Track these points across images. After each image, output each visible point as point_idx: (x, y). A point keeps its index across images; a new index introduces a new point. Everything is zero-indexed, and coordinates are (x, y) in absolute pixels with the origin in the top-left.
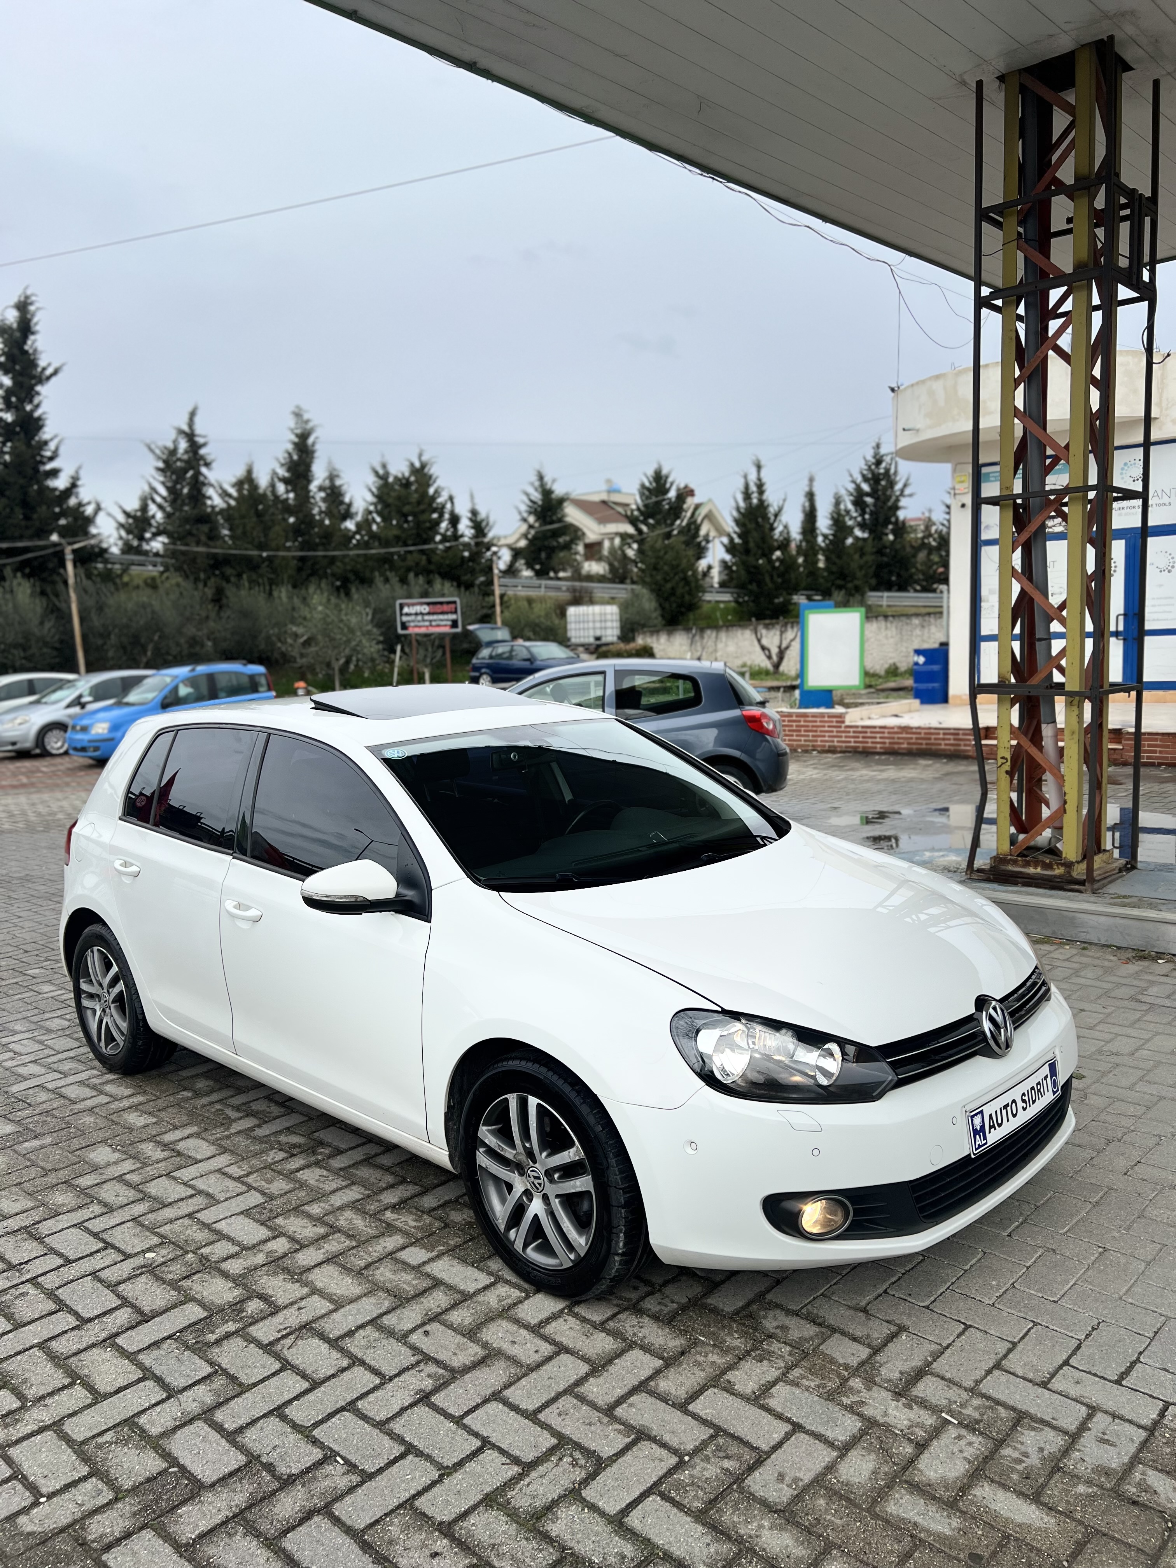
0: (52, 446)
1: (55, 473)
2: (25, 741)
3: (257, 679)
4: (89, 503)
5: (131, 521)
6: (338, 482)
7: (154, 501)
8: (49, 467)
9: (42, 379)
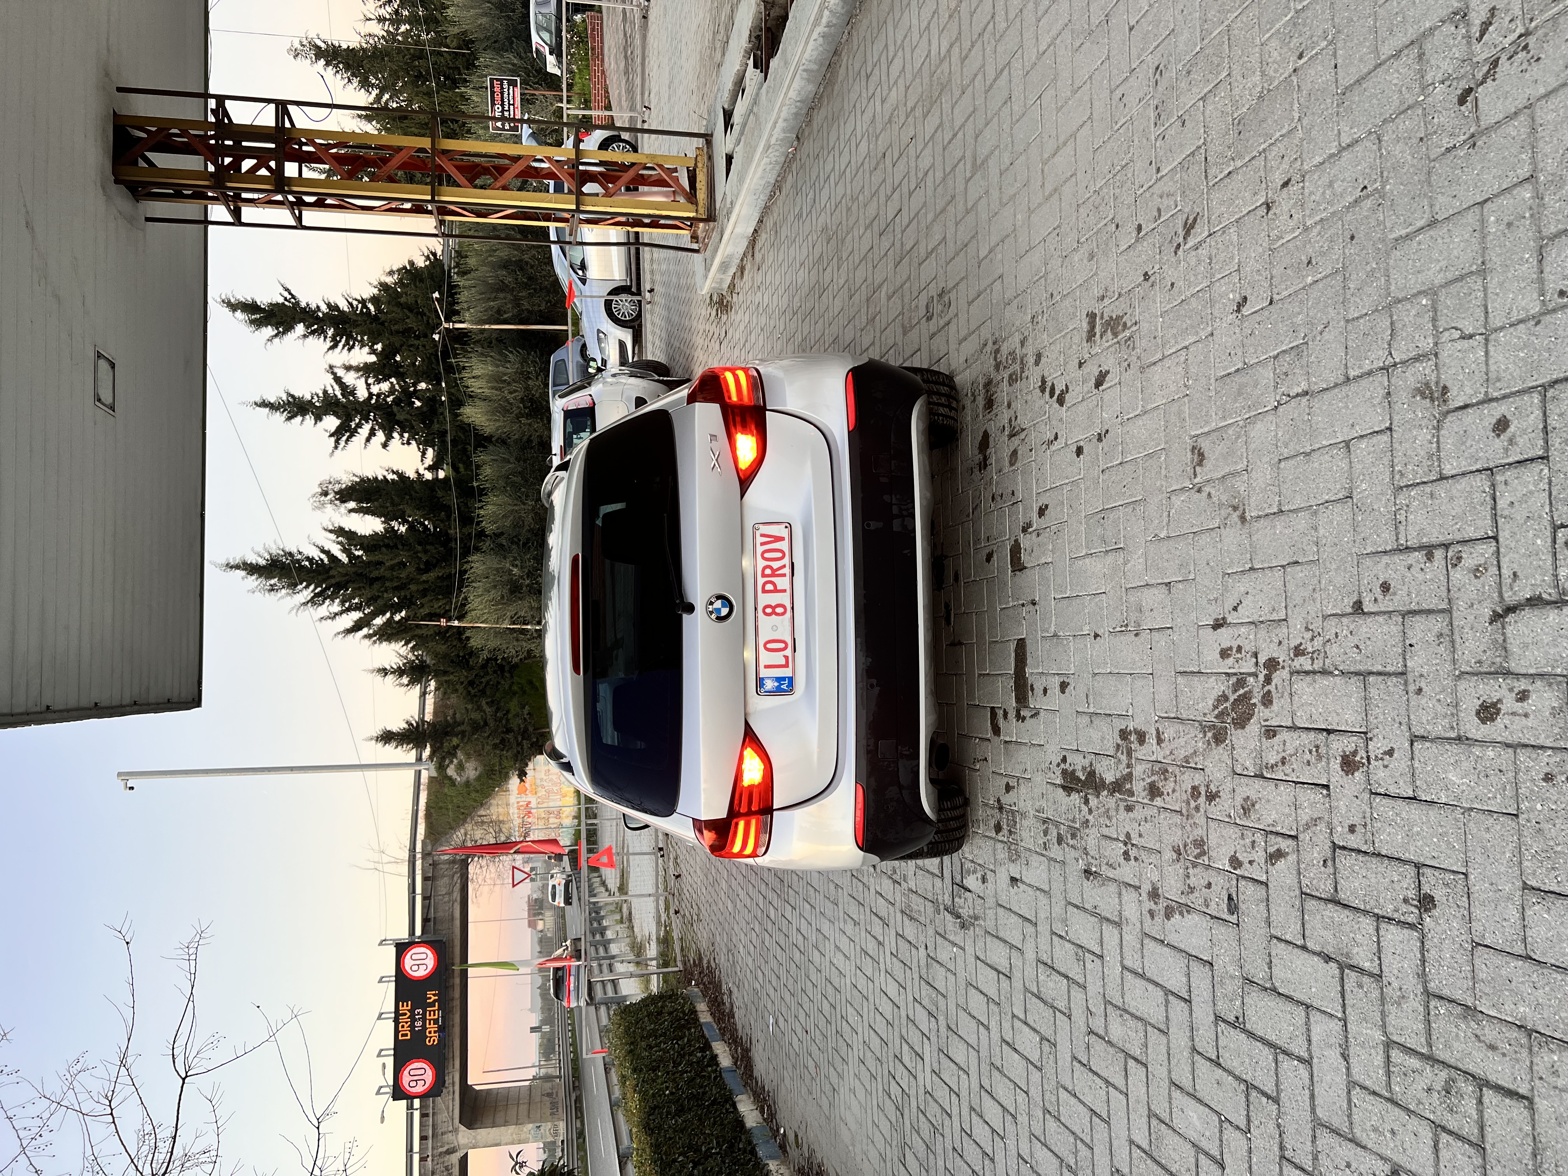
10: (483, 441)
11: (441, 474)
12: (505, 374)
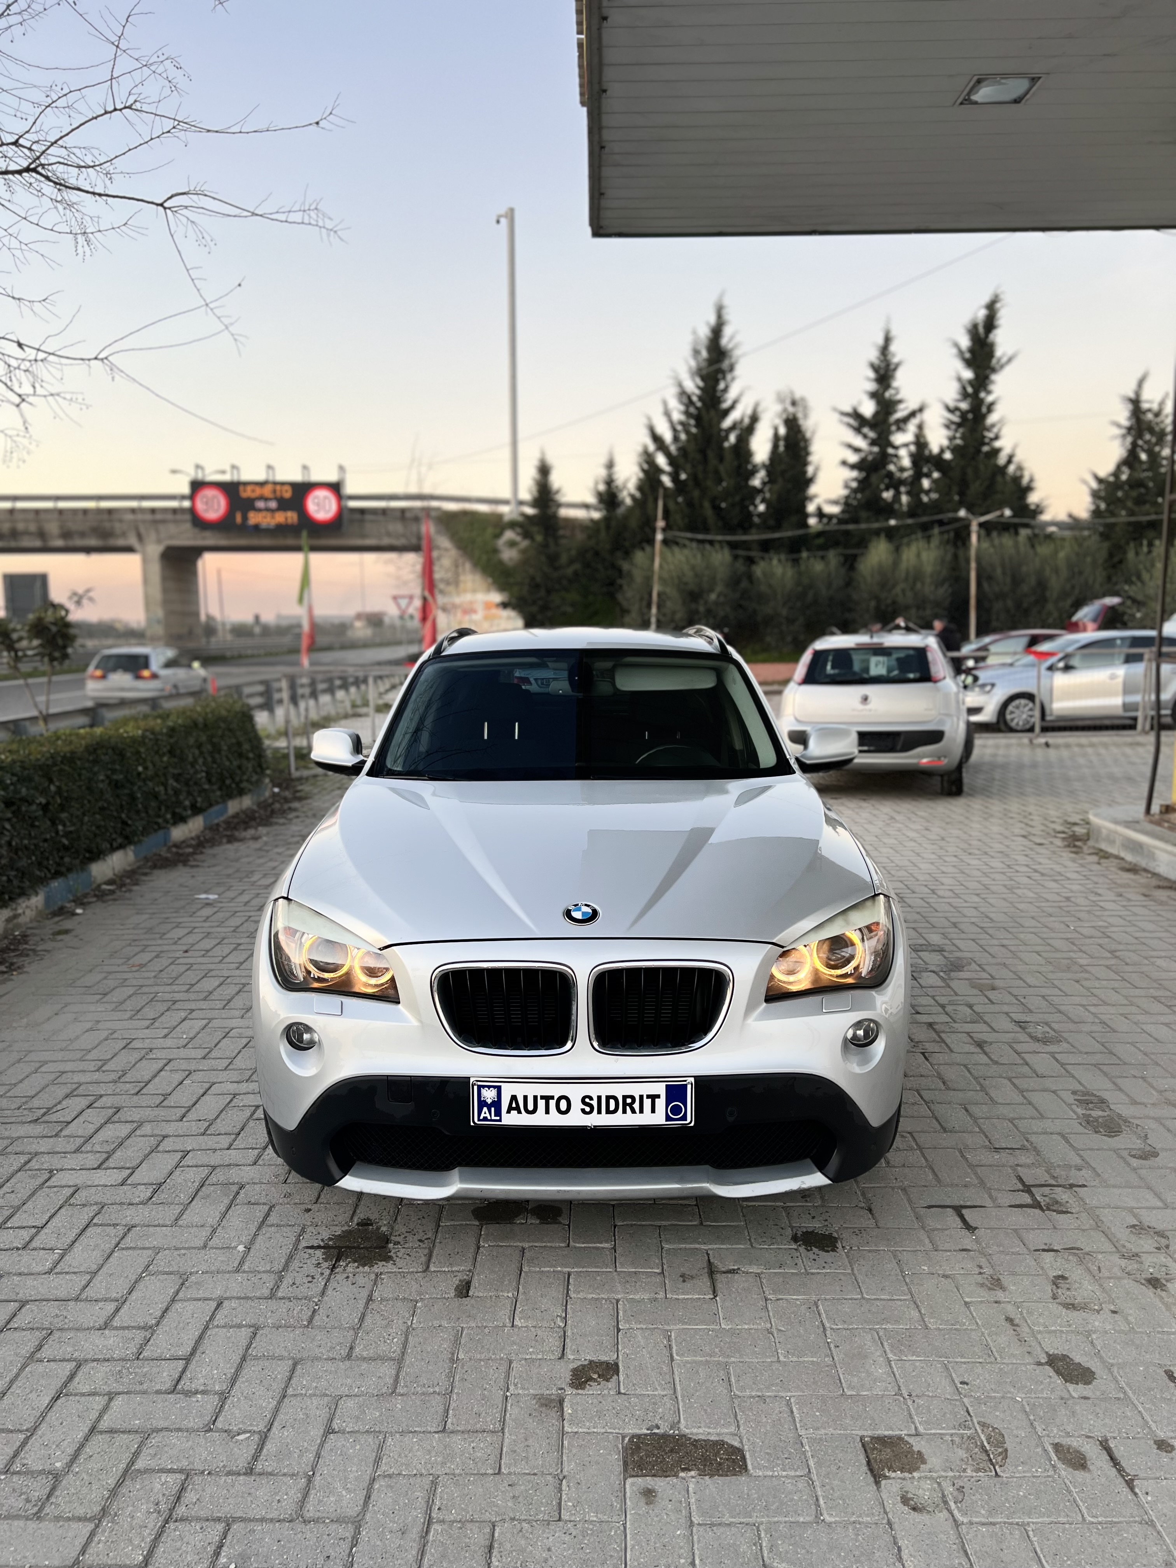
0: (995, 430)
1: (996, 451)
8: (991, 446)
9: (994, 370)
10: (850, 562)
11: (812, 521)
12: (923, 584)
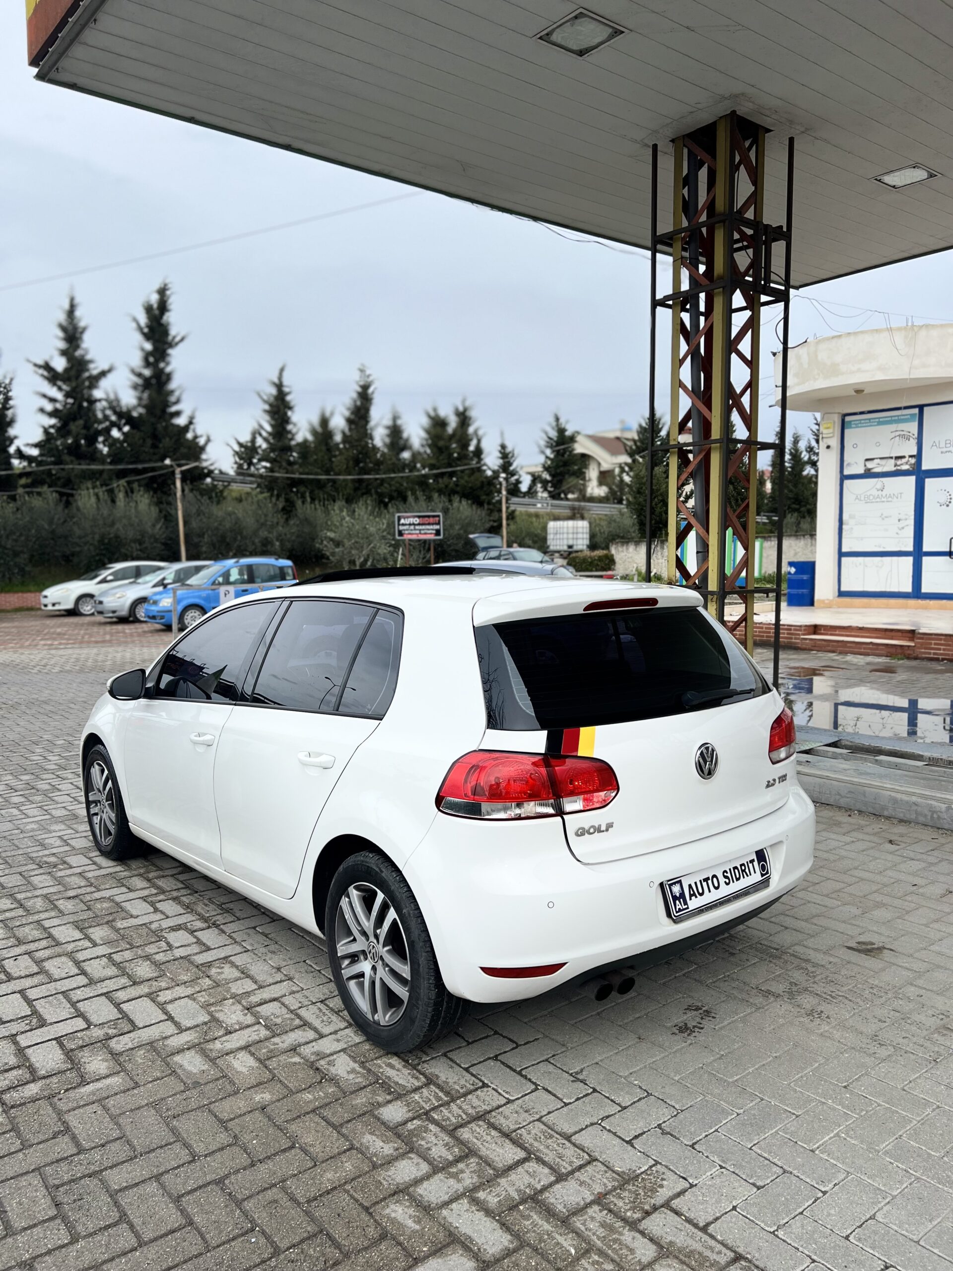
0: (177, 394)
1: (178, 414)
2: (122, 610)
3: (286, 570)
4: (201, 436)
5: (243, 449)
6: (399, 422)
7: (260, 435)
8: (173, 409)
9: (171, 345)
11: (15, 462)
